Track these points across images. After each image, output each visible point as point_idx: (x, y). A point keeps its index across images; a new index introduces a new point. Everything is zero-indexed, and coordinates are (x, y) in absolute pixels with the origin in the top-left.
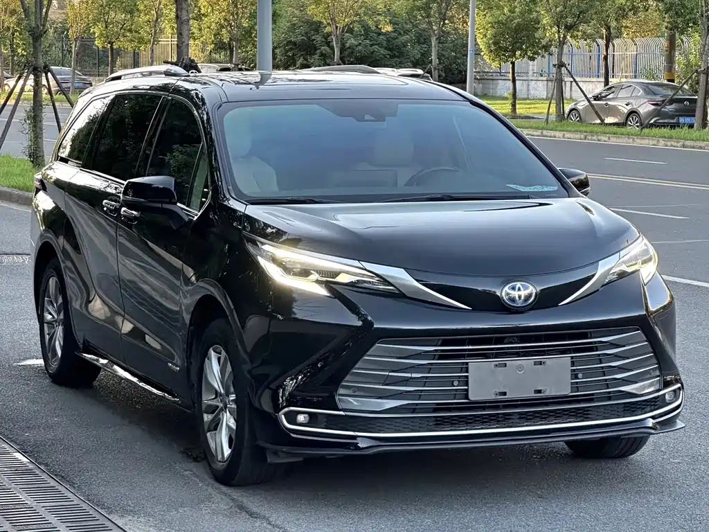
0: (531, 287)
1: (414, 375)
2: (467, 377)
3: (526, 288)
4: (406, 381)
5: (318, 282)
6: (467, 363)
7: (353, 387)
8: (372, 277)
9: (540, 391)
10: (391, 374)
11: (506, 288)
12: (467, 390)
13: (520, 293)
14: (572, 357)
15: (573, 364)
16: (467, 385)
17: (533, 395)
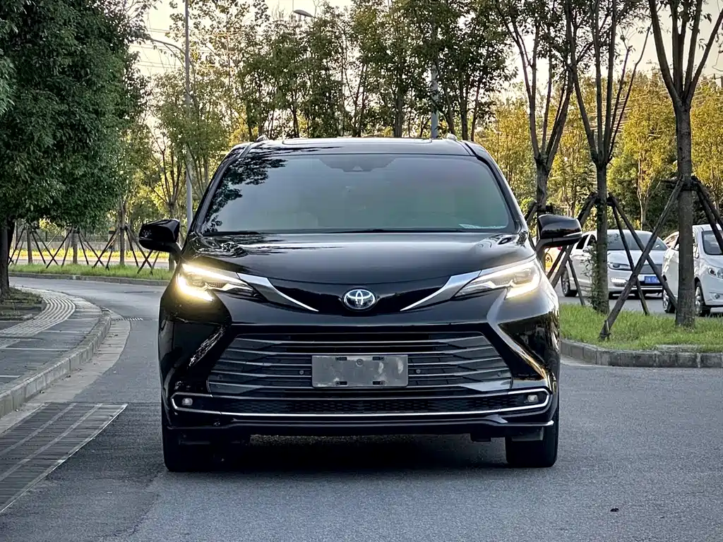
0: (371, 294)
1: (266, 364)
2: (311, 367)
3: (365, 294)
4: (260, 370)
5: (207, 290)
6: (311, 356)
7: (218, 374)
8: (245, 286)
9: (378, 383)
10: (248, 363)
11: (348, 294)
12: (311, 378)
13: (359, 298)
14: (409, 355)
15: (410, 360)
16: (311, 374)
17: (371, 385)
